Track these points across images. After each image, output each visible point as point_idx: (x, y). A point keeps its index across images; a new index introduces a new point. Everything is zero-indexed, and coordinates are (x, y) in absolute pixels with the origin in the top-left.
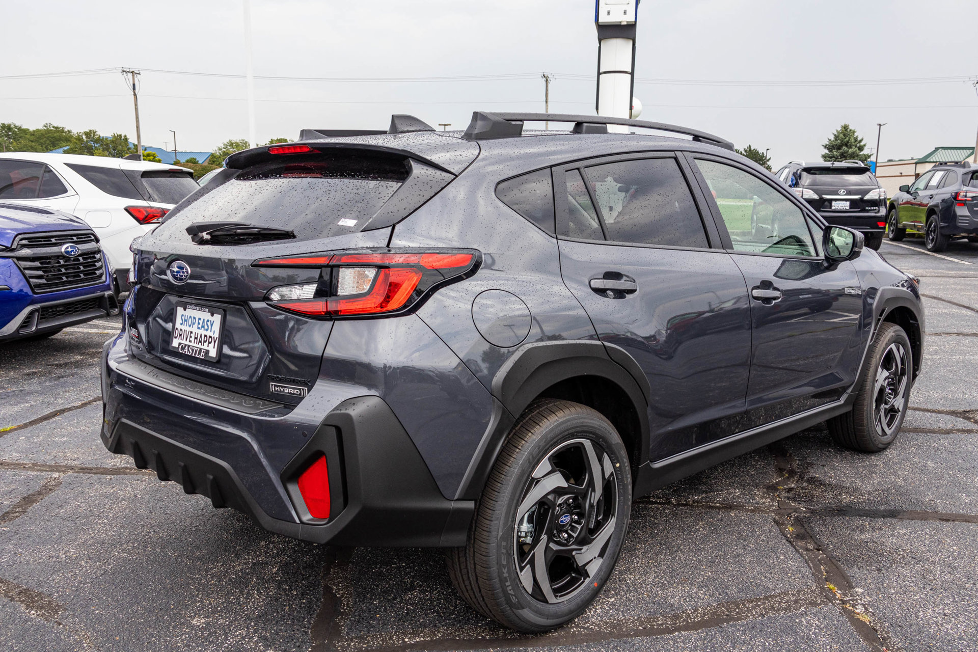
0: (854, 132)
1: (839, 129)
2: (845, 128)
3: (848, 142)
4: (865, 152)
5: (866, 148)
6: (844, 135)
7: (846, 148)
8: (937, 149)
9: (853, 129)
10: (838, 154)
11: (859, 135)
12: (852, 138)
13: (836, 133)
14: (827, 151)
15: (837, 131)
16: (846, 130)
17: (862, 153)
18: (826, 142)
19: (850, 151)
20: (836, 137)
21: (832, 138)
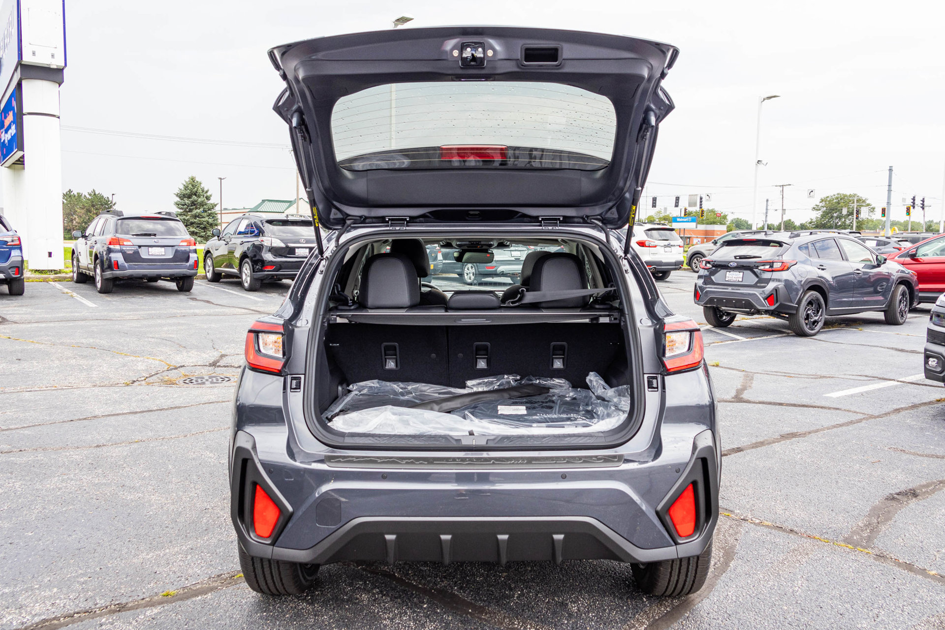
0: (200, 183)
1: (187, 180)
2: (193, 179)
3: (196, 192)
4: (211, 201)
5: (212, 198)
6: (193, 185)
7: (196, 197)
8: (264, 201)
9: (199, 181)
10: (189, 202)
11: (205, 185)
12: (199, 189)
13: (185, 184)
14: (178, 199)
15: (186, 182)
16: (194, 182)
17: (209, 202)
18: (177, 191)
19: (199, 199)
20: (186, 188)
21: (182, 187)
